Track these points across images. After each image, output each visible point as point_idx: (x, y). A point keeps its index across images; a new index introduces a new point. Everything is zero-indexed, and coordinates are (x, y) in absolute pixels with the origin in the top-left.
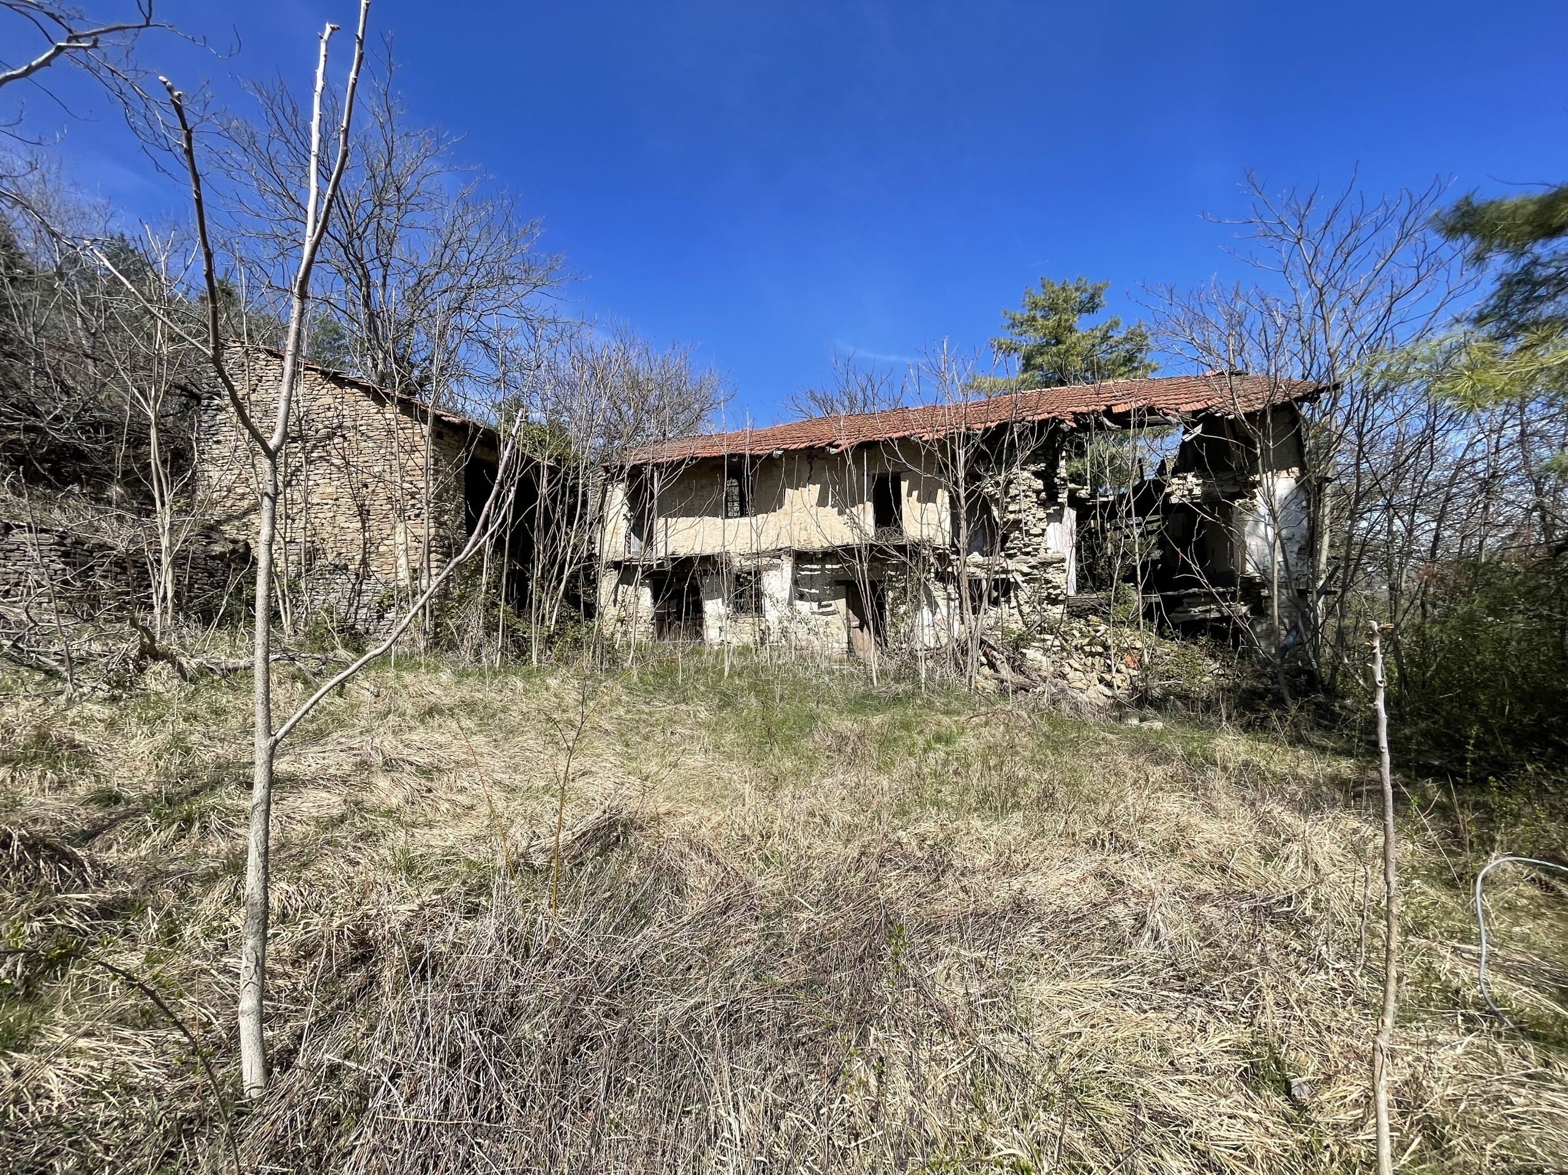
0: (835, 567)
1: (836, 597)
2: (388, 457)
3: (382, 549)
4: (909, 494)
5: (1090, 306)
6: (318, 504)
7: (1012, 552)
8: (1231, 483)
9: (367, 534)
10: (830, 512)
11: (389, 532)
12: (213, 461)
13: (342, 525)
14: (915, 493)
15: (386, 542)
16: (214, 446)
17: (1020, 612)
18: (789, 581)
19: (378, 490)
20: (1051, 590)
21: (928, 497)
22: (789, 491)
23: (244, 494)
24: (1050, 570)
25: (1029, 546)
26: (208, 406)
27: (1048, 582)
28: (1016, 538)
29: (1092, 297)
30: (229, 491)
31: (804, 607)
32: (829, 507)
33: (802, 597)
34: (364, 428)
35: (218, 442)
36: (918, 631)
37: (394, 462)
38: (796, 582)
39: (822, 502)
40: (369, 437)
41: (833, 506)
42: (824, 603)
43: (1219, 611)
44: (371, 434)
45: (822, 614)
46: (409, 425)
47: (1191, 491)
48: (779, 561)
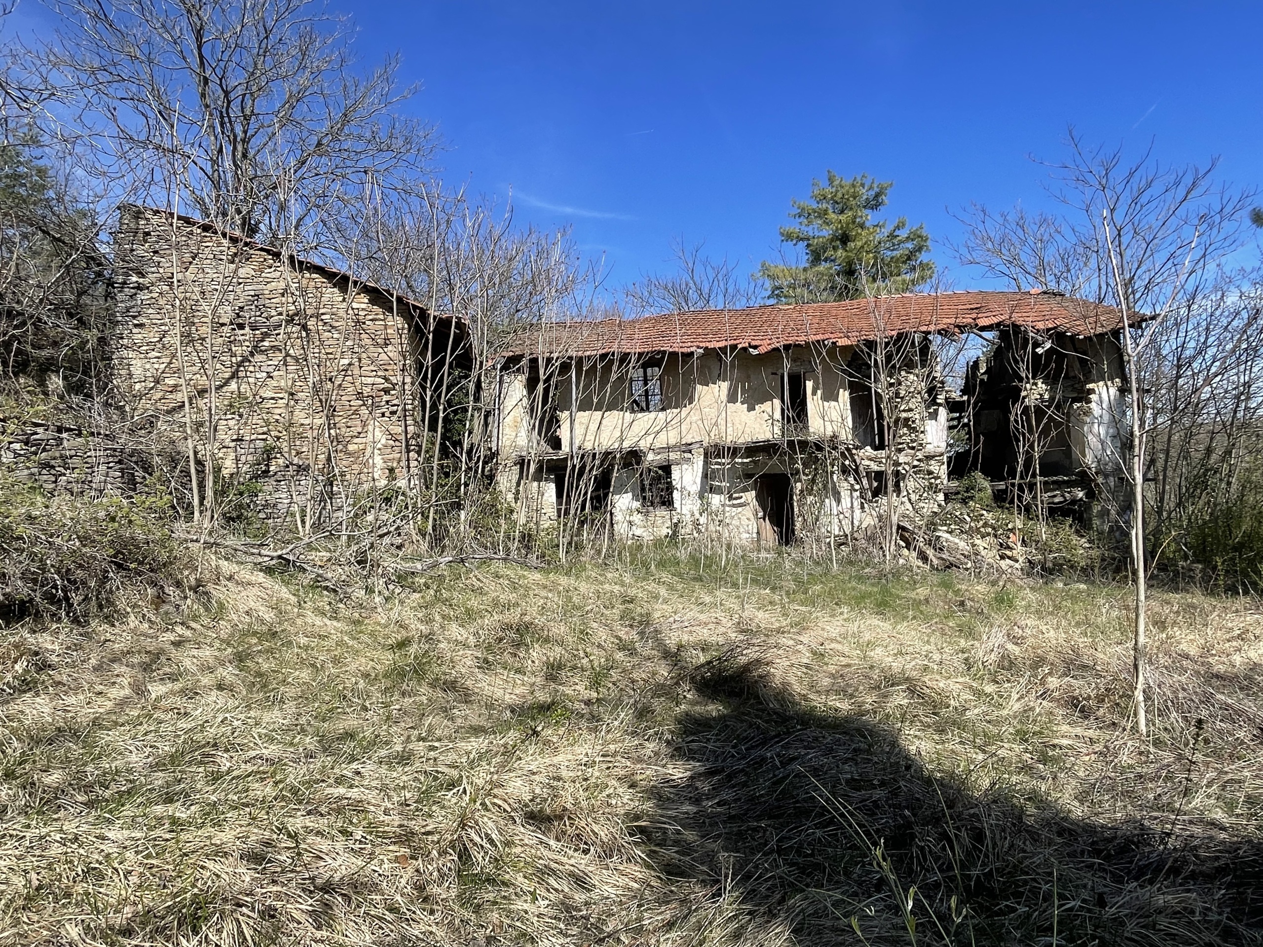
0: (745, 460)
1: (745, 490)
2: (356, 350)
3: (351, 448)
4: (814, 393)
5: (874, 203)
6: (273, 398)
7: (900, 446)
8: (1070, 389)
9: (332, 431)
10: (739, 408)
11: (360, 430)
12: (134, 347)
13: (302, 421)
14: (819, 392)
15: (356, 440)
16: (135, 330)
17: (910, 500)
18: (700, 474)
19: (345, 384)
20: (933, 481)
21: (830, 396)
22: (699, 387)
23: (176, 386)
24: (933, 462)
25: (916, 441)
26: (124, 283)
27: (930, 473)
28: (905, 434)
29: (877, 195)
30: (157, 382)
31: (716, 500)
32: (738, 404)
33: (712, 490)
34: (328, 317)
35: (141, 326)
36: (823, 520)
37: (364, 356)
38: (705, 476)
39: (732, 398)
40: (333, 327)
41: (742, 403)
42: (735, 495)
43: (1063, 496)
44: (336, 324)
45: (734, 506)
46: (382, 317)
47: (1041, 395)
48: (689, 455)
